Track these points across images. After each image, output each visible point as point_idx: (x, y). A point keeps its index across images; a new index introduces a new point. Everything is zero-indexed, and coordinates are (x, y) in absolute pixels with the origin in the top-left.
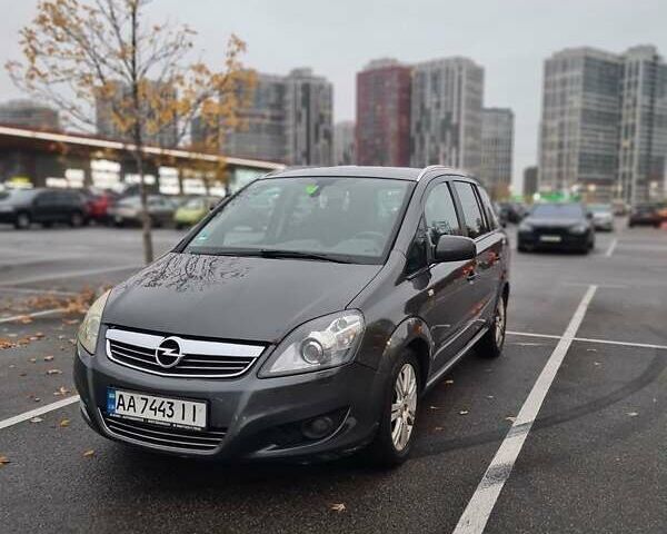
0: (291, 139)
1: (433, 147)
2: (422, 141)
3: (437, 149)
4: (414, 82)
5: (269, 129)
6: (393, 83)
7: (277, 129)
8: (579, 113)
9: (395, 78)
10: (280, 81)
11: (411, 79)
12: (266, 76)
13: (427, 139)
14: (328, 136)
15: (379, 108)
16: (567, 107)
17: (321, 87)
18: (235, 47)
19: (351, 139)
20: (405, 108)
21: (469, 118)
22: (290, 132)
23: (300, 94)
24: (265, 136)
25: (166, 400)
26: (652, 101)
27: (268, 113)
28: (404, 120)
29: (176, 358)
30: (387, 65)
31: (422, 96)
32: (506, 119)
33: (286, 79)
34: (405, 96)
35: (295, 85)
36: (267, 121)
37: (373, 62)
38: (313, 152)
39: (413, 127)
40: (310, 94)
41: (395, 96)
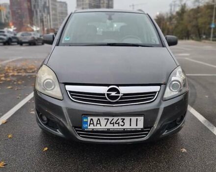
1: (41, 14)
3: (42, 15)
8: (88, 5)
13: (38, 11)
16: (84, 2)
21: (52, 4)
25: (120, 118)
26: (109, 2)
28: (29, 4)
29: (119, 96)
32: (65, 5)
39: (33, 6)
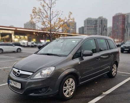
0: (98, 31)
2: (128, 30)
4: (126, 17)
5: (94, 29)
6: (121, 18)
7: (95, 29)
9: (121, 17)
10: (96, 19)
11: (125, 17)
12: (93, 19)
14: (106, 30)
15: (117, 23)
17: (105, 20)
18: (70, 14)
19: (111, 30)
20: (124, 23)
22: (98, 29)
23: (100, 22)
24: (93, 31)
25: (16, 82)
27: (94, 26)
28: (123, 25)
29: (19, 74)
30: (120, 14)
31: (128, 20)
33: (97, 19)
34: (123, 20)
35: (99, 20)
36: (93, 28)
37: (116, 14)
38: (103, 33)
39: (125, 27)
40: (102, 22)
41: (121, 21)
